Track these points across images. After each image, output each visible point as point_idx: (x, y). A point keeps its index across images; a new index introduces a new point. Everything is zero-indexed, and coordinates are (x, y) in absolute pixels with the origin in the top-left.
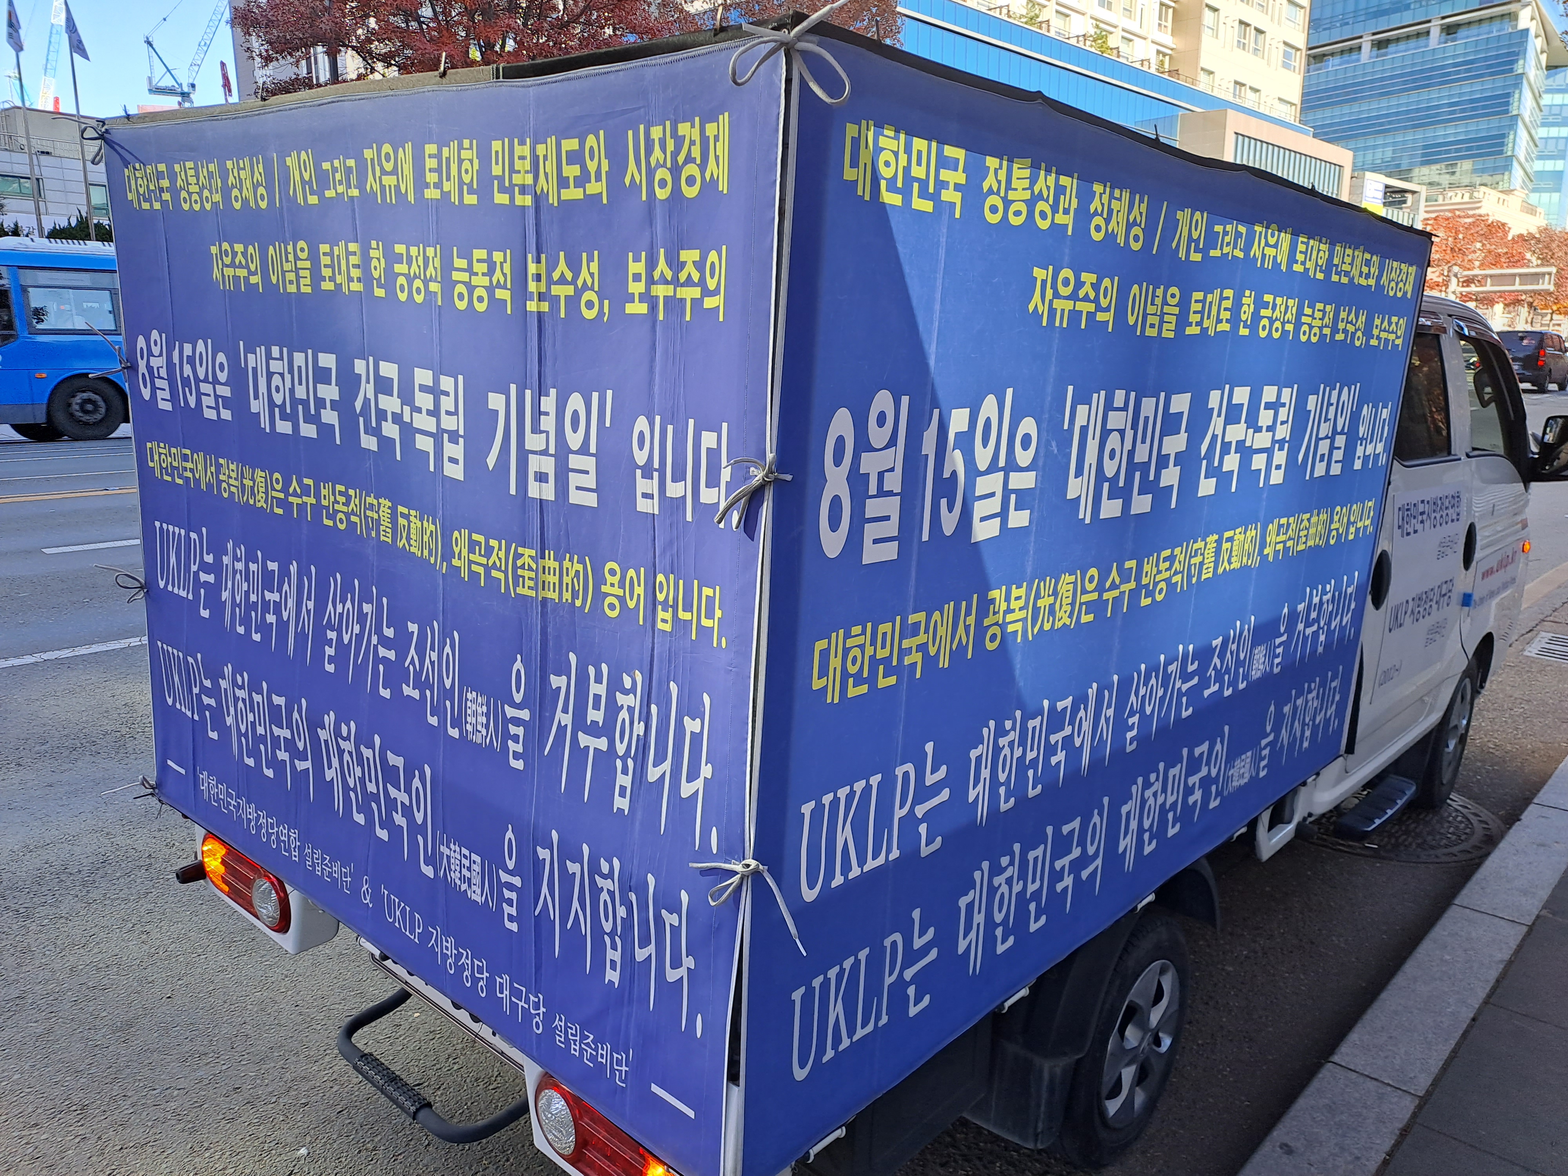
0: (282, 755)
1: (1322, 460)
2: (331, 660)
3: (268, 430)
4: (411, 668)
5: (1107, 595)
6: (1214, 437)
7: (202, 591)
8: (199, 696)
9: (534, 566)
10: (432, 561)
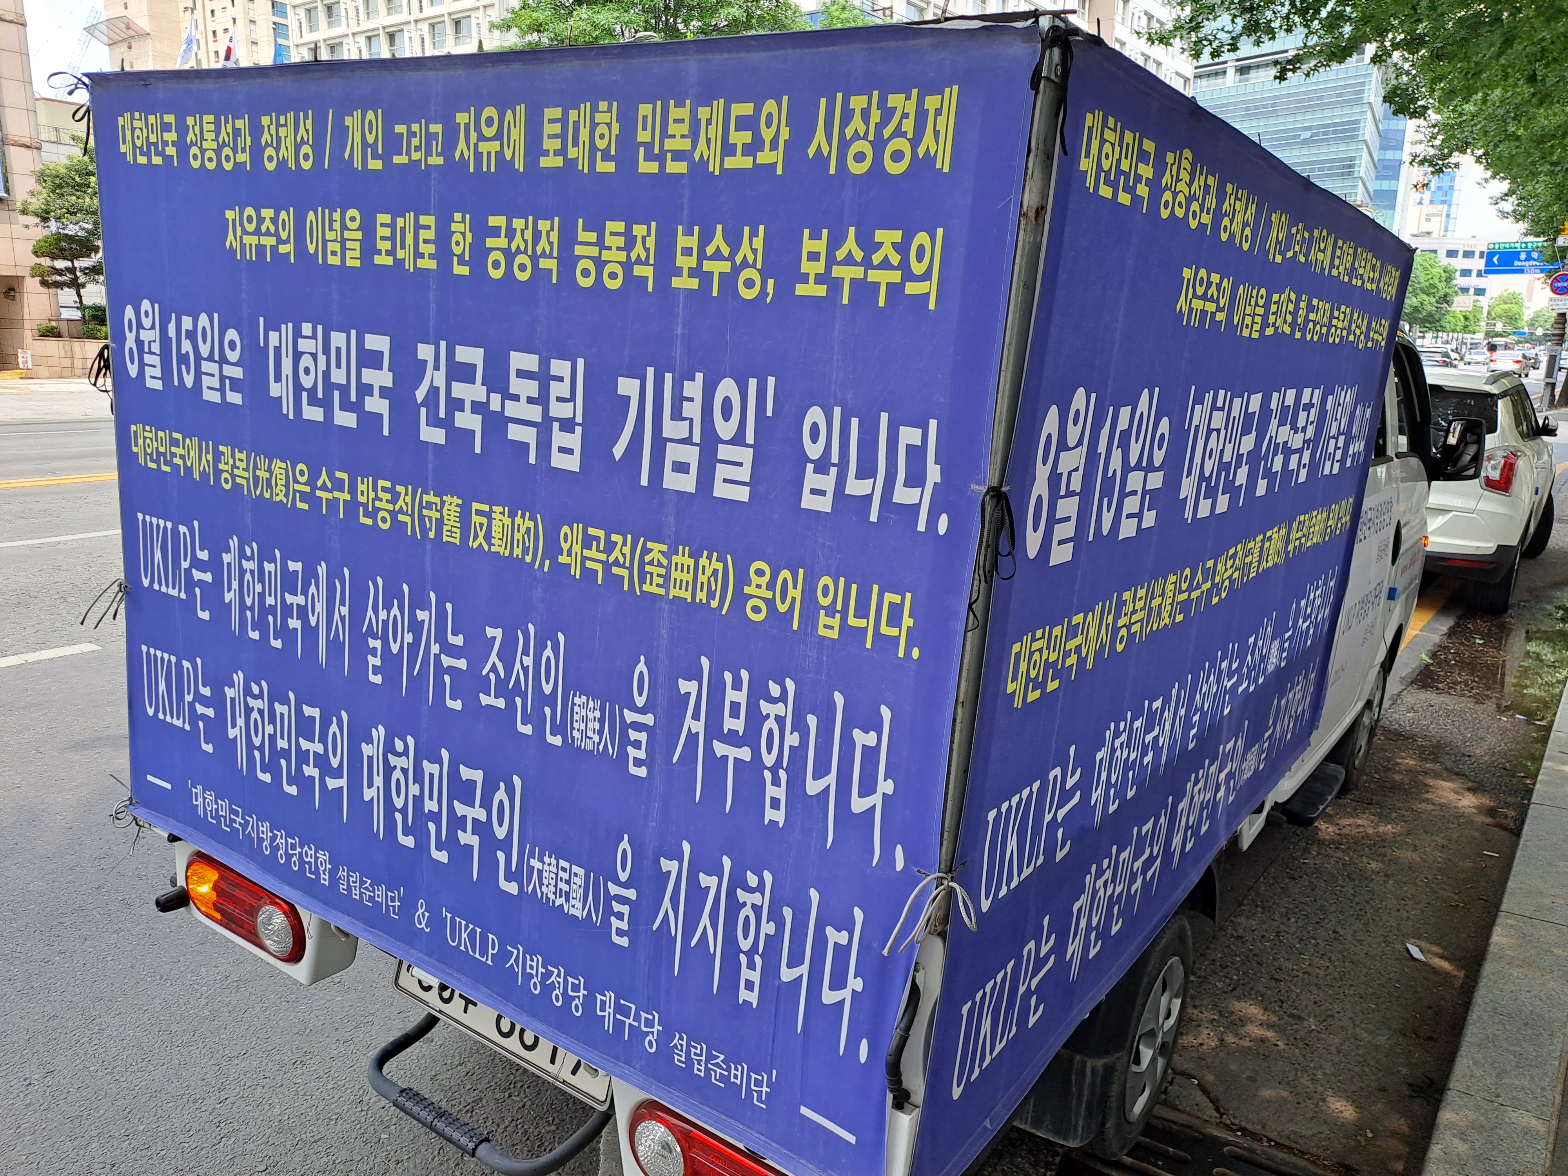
0: (310, 772)
1: (1329, 460)
2: (376, 670)
3: (291, 416)
4: (492, 676)
5: (1193, 595)
6: (1271, 438)
7: (197, 590)
8: (191, 705)
9: (665, 562)
10: (528, 559)
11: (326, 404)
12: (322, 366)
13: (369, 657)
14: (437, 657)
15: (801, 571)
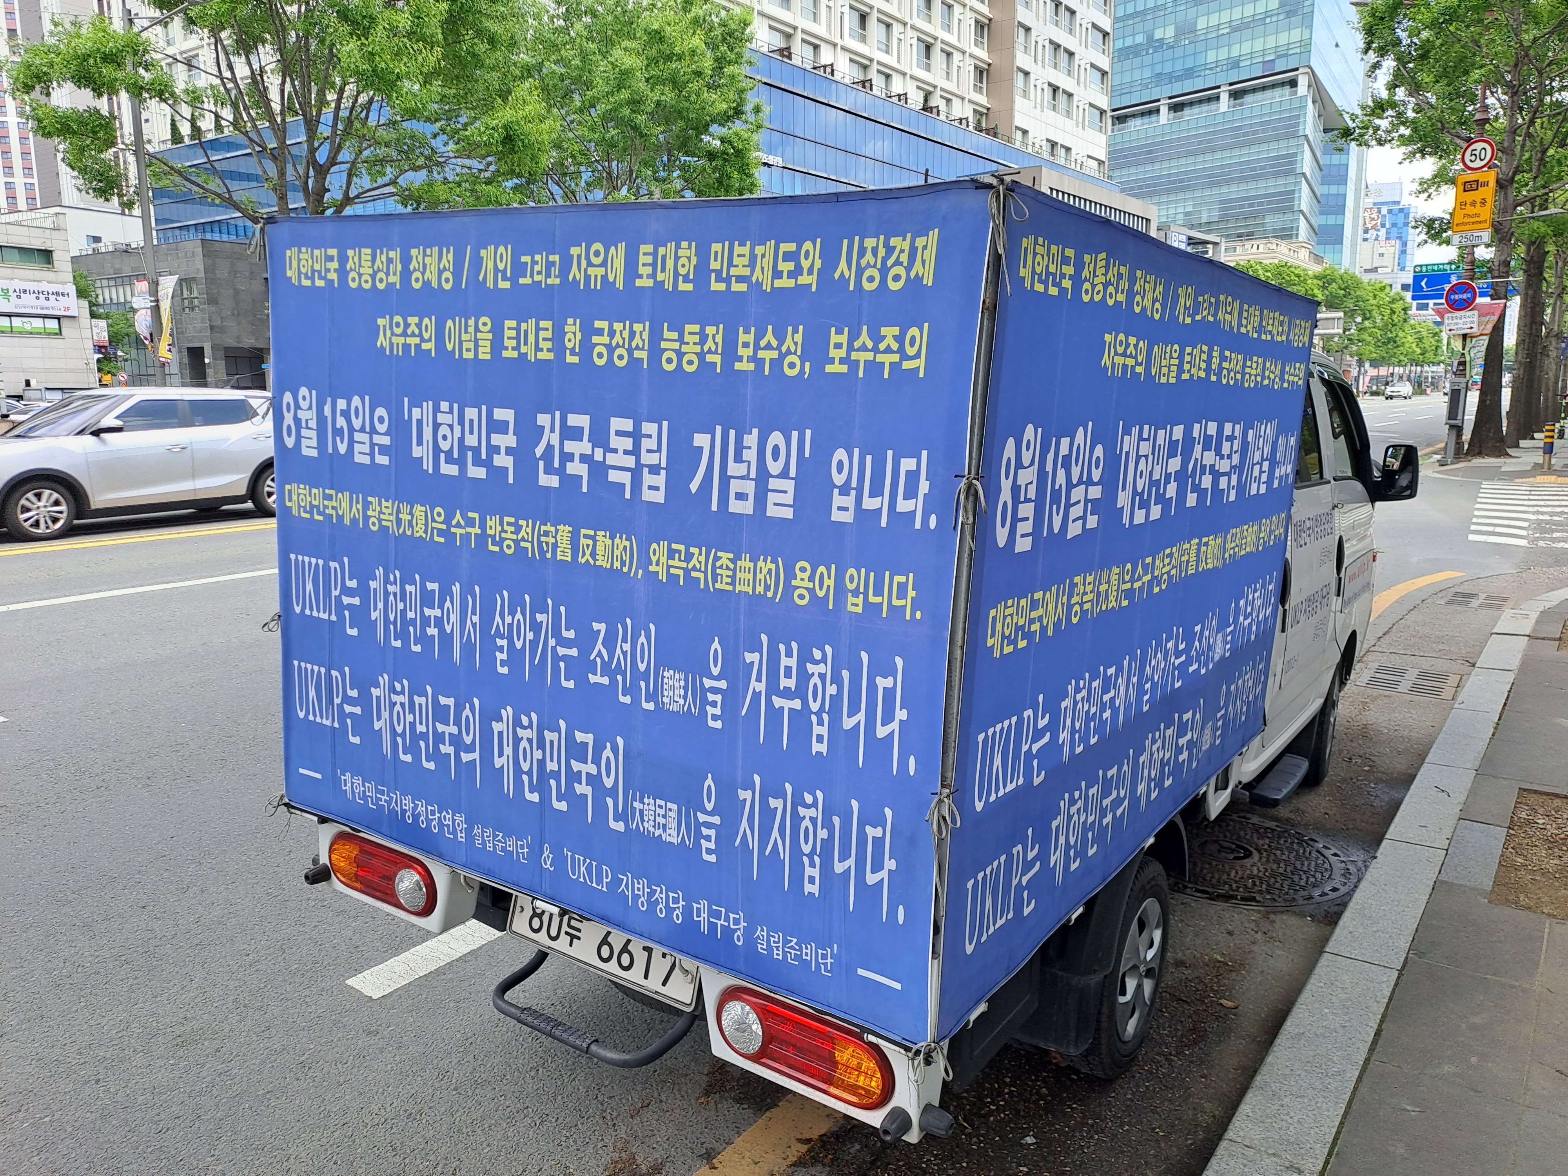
0: (447, 749)
1: (1255, 481)
2: (503, 663)
3: (431, 471)
4: (598, 660)
5: (1137, 585)
6: (1196, 460)
7: (347, 613)
8: (340, 706)
9: (732, 566)
10: (625, 570)
11: (461, 462)
12: (458, 434)
13: (497, 654)
14: (554, 649)
15: (833, 566)
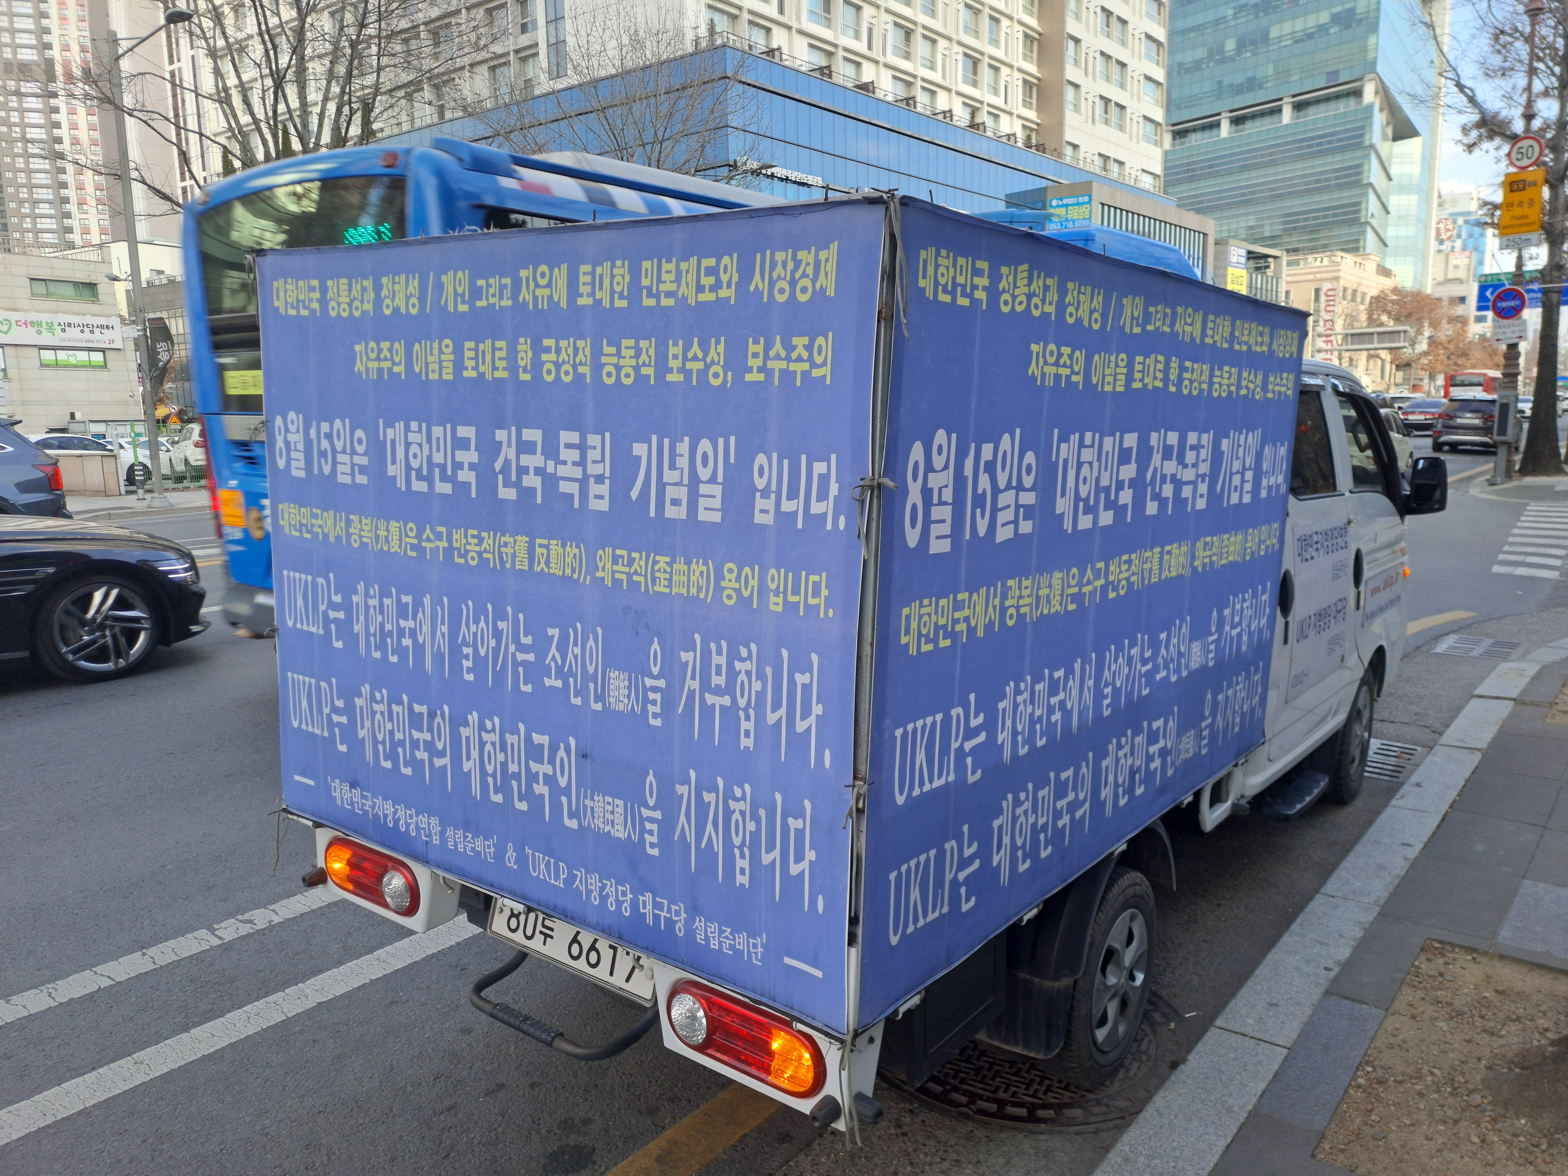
0: (421, 755)
1: (1235, 490)
2: (469, 670)
3: (403, 489)
4: (553, 664)
5: (1086, 589)
6: (1155, 469)
7: (333, 626)
8: (329, 716)
9: (668, 569)
10: (575, 576)
11: (429, 479)
12: (426, 451)
13: (464, 661)
14: (514, 655)
15: (757, 567)
